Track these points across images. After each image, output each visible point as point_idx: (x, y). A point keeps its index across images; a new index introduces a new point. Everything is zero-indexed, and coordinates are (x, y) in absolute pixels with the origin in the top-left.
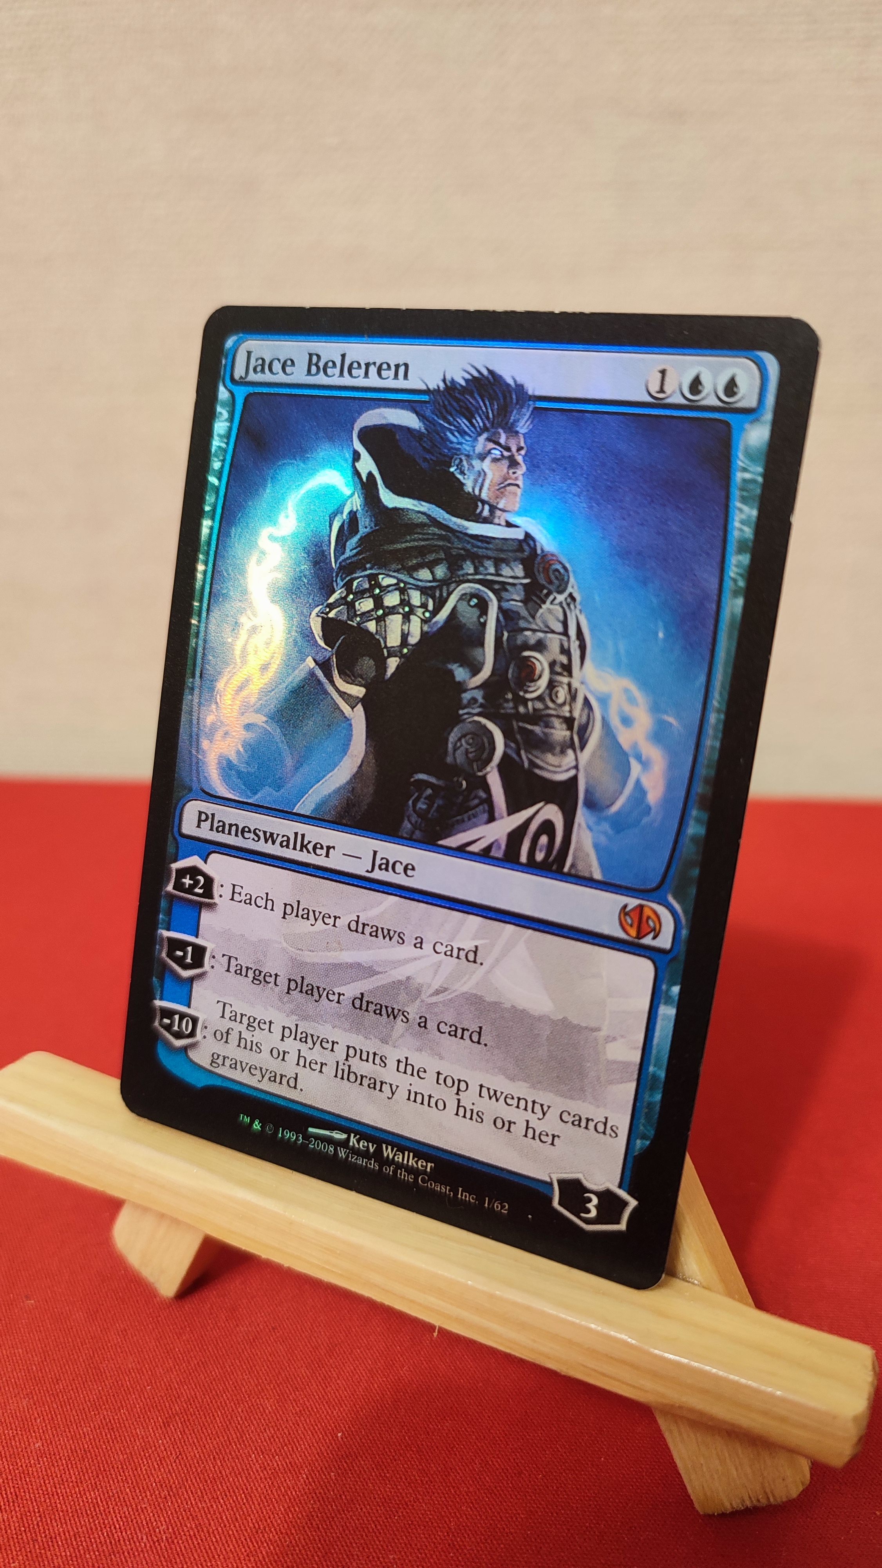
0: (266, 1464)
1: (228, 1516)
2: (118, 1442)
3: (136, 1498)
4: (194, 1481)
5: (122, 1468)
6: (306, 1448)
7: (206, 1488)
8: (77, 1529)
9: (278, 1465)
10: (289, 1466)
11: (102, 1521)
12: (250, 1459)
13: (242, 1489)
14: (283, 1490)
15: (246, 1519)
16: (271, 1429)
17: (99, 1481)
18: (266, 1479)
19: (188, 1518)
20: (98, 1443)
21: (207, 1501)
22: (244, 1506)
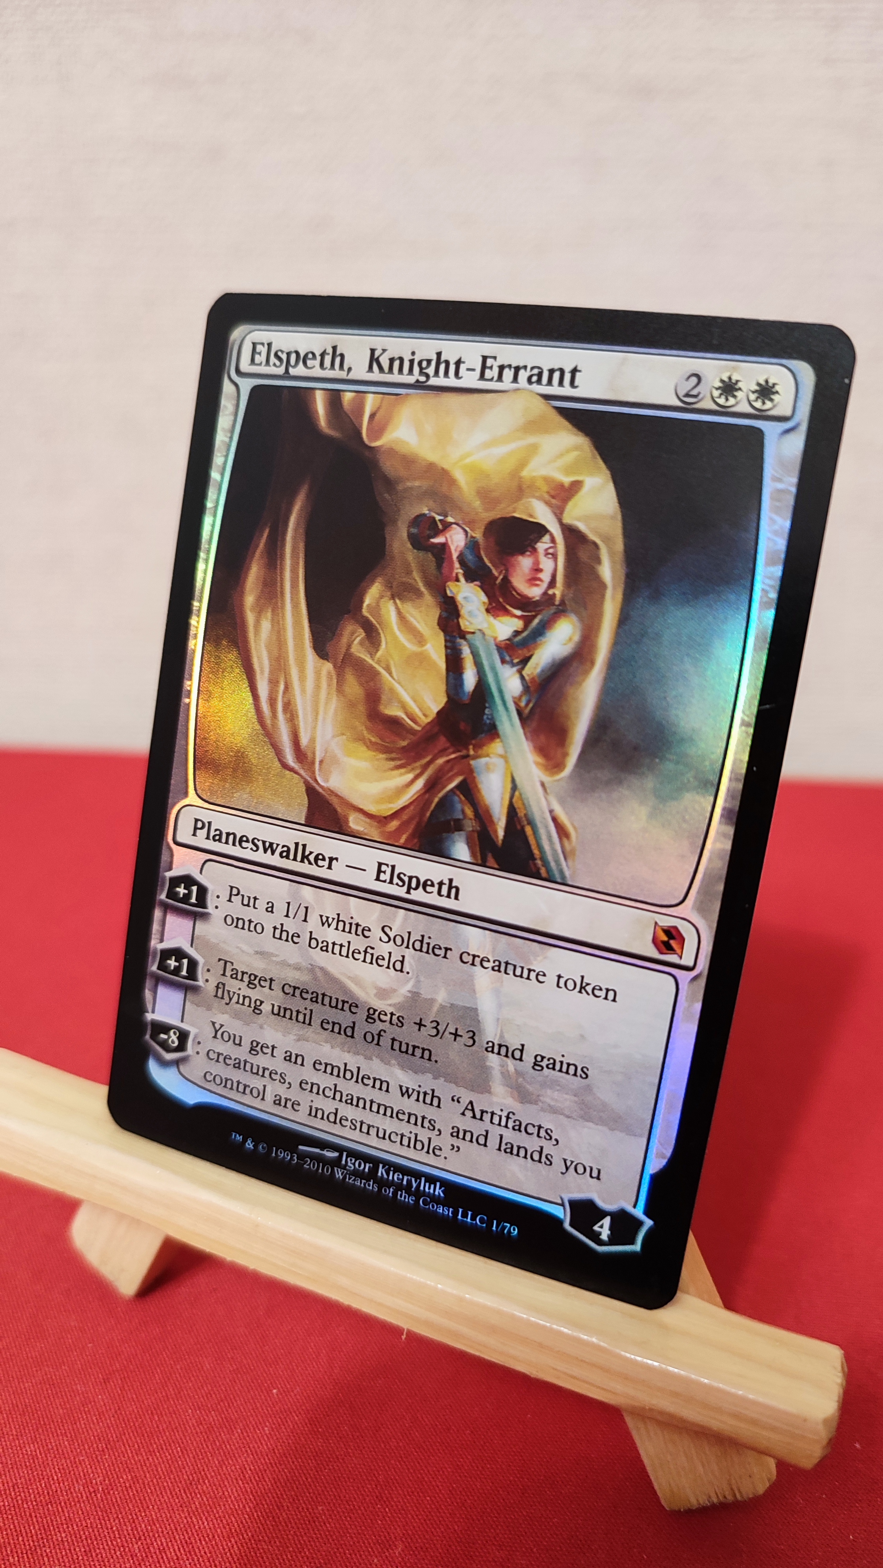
0: (202, 1419)
1: (164, 1469)
2: (58, 1397)
3: (74, 1450)
4: (131, 1434)
5: (62, 1422)
6: (242, 1405)
7: (143, 1441)
8: (16, 1480)
9: (214, 1420)
10: (225, 1420)
11: (40, 1473)
12: (187, 1414)
13: (178, 1443)
14: (218, 1444)
15: (181, 1471)
16: (209, 1386)
17: (39, 1434)
18: (201, 1433)
19: (124, 1470)
20: (39, 1399)
21: (144, 1454)
22: (179, 1459)
